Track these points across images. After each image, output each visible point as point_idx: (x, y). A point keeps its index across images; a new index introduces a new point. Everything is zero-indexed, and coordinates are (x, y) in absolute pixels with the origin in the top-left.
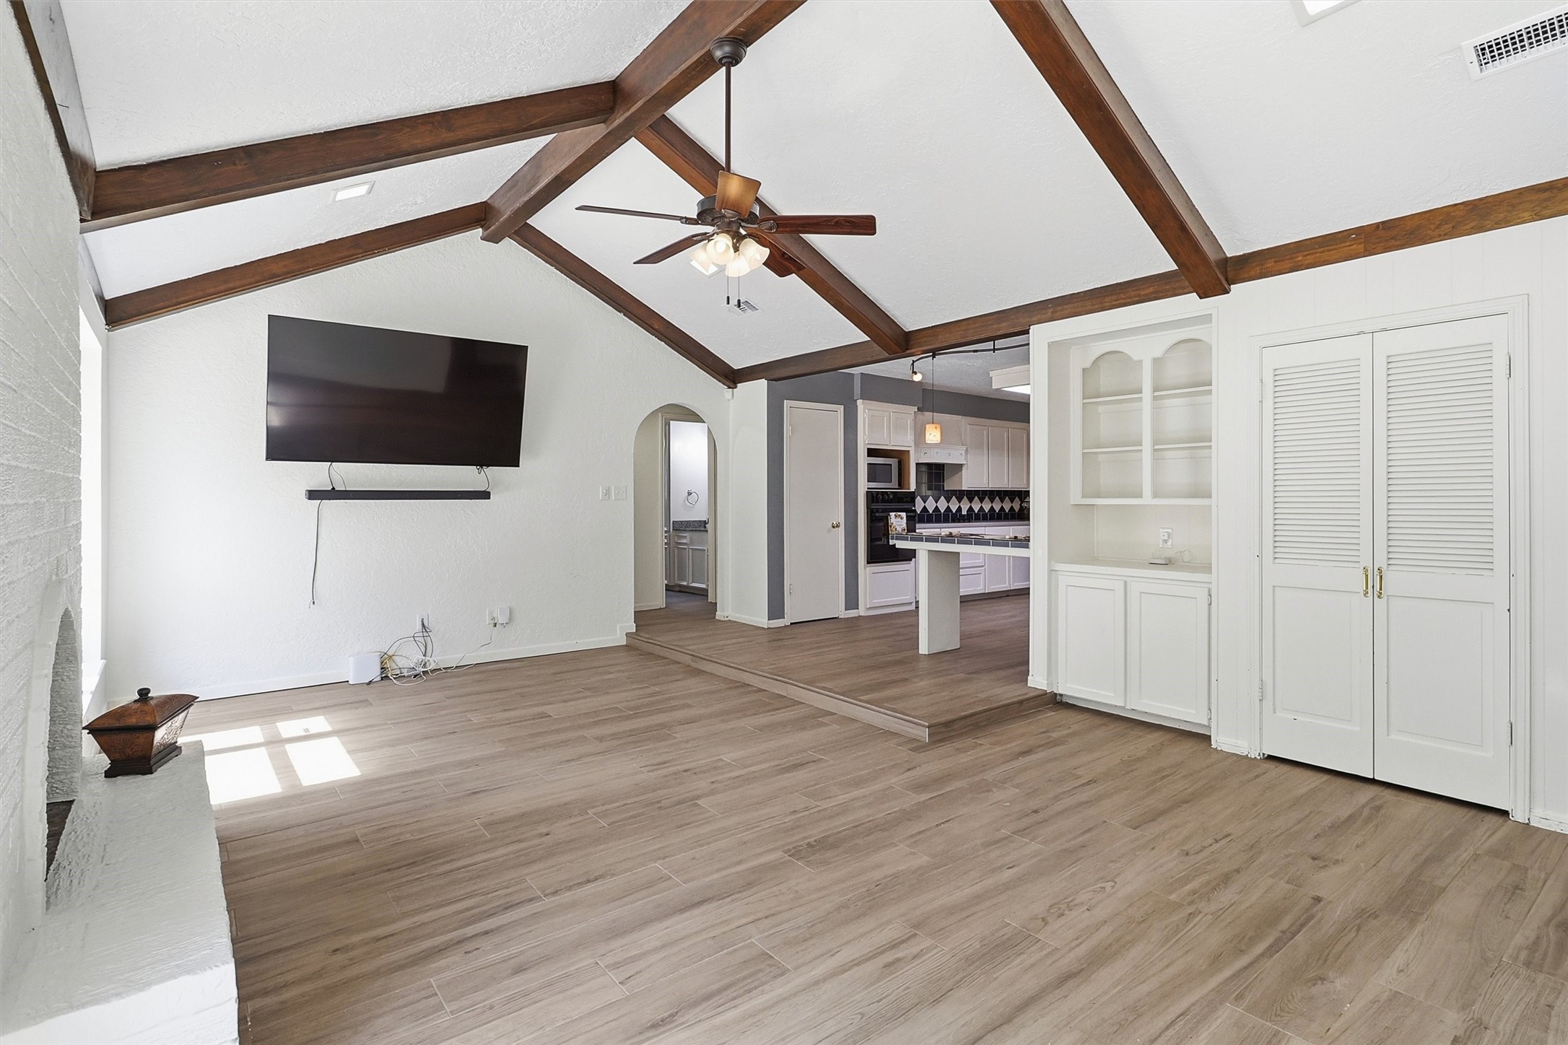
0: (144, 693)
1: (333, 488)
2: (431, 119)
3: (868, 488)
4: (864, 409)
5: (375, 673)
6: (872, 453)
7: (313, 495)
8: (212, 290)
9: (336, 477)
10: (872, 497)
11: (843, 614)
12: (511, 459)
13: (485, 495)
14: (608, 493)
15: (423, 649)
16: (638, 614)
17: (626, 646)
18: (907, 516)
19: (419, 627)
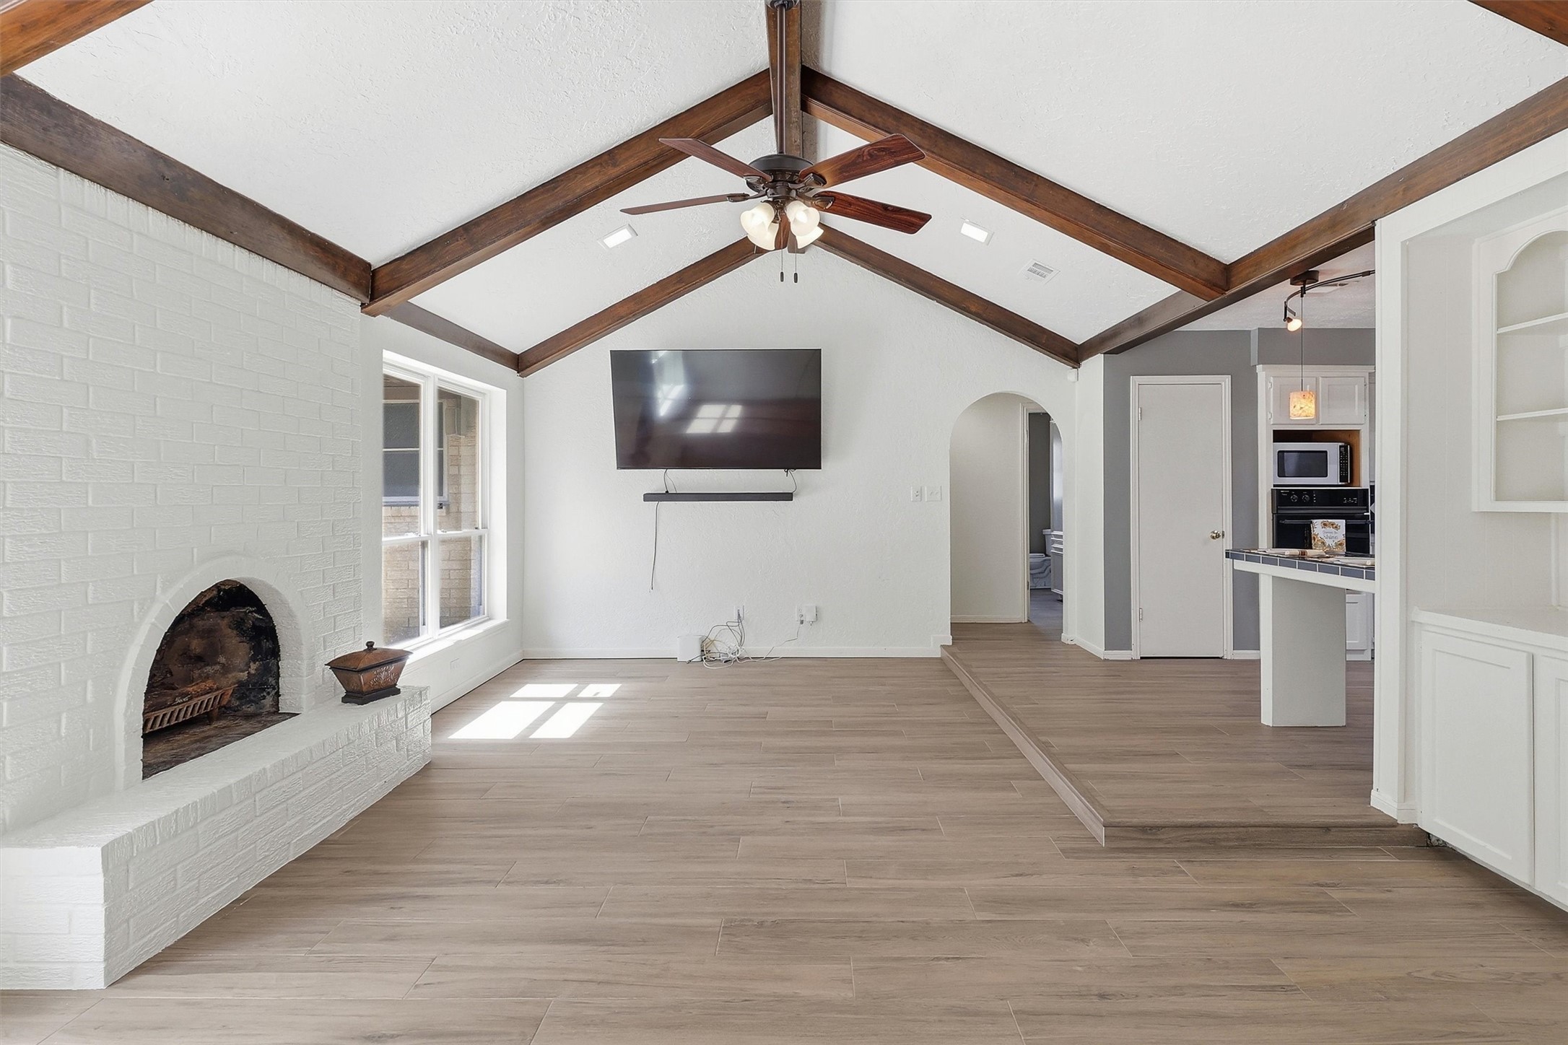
0: (370, 645)
1: (667, 492)
2: (599, 161)
3: (1274, 486)
4: (1266, 377)
5: (695, 654)
6: (1280, 436)
7: (649, 497)
8: (581, 336)
9: (669, 483)
10: (1282, 498)
11: (1229, 653)
12: (813, 461)
13: (788, 497)
14: (919, 494)
15: (739, 638)
16: (955, 627)
17: (940, 659)
18: (1347, 526)
19: (735, 617)
